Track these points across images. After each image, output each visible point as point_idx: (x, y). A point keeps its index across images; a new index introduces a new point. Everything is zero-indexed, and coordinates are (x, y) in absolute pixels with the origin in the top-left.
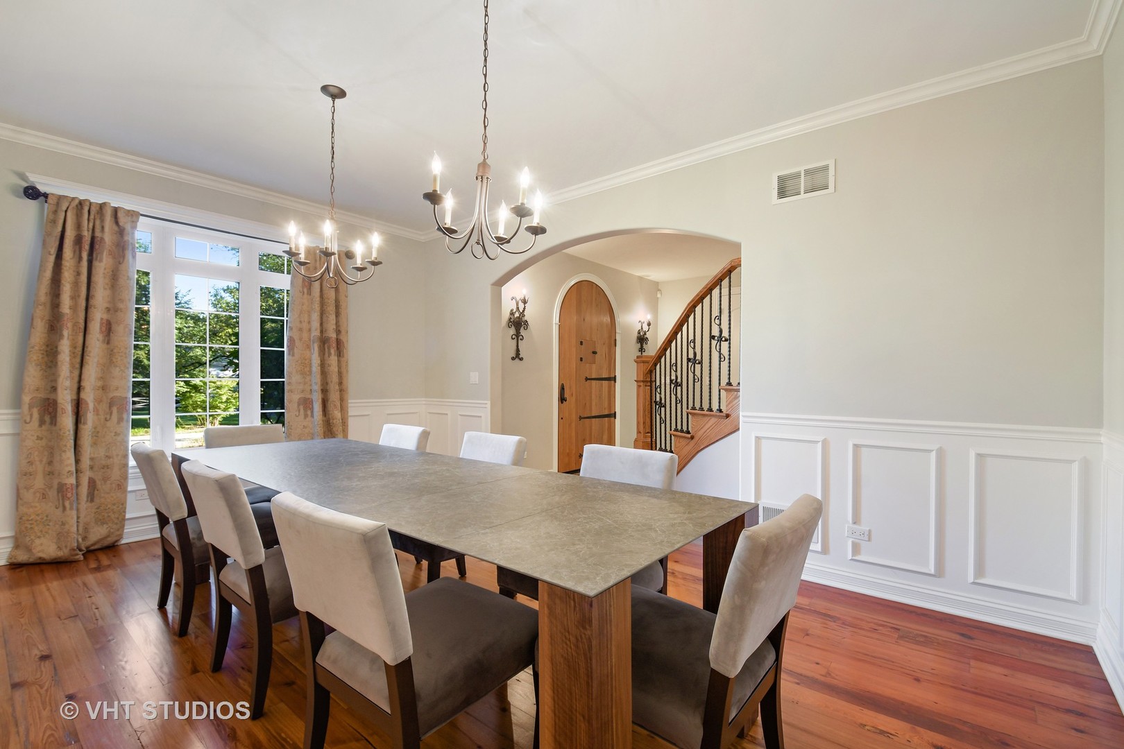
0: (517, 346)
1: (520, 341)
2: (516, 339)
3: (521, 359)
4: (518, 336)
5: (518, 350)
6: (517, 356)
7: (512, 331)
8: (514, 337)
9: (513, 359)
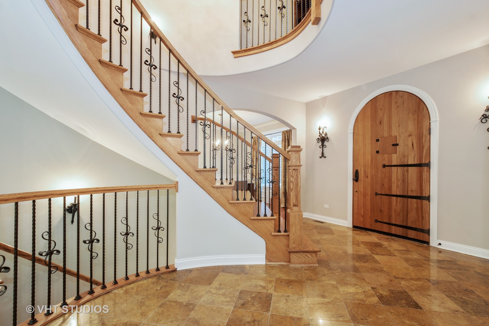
0: (323, 151)
1: (324, 148)
2: (322, 148)
3: (325, 157)
4: (323, 145)
5: (323, 153)
6: (323, 156)
7: (320, 144)
8: (321, 146)
9: (320, 157)
